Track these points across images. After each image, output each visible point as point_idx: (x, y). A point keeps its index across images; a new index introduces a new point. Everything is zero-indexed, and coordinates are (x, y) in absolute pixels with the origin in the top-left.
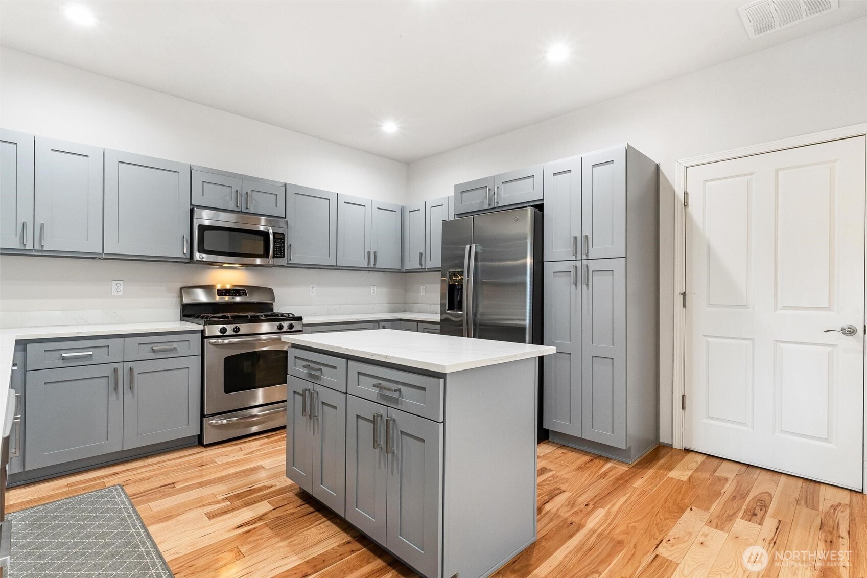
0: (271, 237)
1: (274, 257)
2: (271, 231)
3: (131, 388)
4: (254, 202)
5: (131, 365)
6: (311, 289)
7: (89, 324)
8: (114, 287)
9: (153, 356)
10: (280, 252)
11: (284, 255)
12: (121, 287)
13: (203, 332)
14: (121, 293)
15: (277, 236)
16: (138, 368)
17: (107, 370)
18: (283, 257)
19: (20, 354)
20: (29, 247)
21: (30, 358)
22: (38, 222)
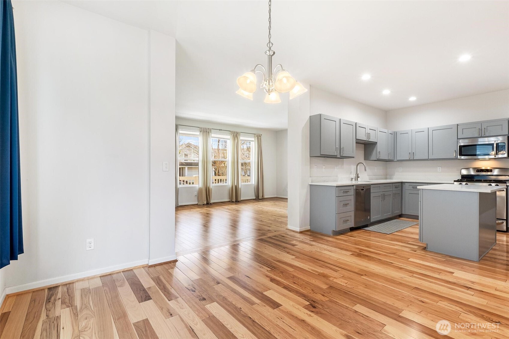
0: (495, 145)
1: (497, 154)
2: (495, 143)
7: (430, 180)
12: (441, 169)
14: (440, 171)
18: (505, 154)
19: (404, 185)
20: (411, 159)
21: (406, 186)
22: (413, 152)
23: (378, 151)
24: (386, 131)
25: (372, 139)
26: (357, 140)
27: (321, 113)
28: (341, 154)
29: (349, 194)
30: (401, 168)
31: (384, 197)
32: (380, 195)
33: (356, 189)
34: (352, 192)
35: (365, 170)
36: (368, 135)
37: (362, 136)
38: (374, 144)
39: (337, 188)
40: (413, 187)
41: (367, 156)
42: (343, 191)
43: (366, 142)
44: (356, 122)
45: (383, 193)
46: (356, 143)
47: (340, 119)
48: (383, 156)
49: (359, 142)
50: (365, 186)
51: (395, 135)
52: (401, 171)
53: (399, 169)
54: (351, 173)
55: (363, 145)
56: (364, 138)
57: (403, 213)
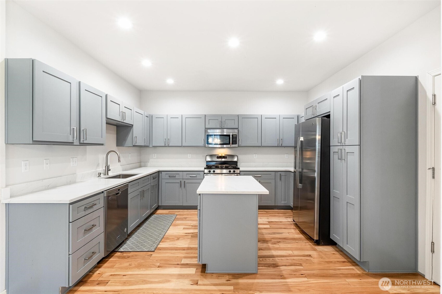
0: (231, 136)
1: (232, 144)
2: (231, 134)
3: (185, 187)
4: (226, 124)
5: (185, 180)
6: (255, 156)
7: (182, 167)
8: (189, 156)
9: (190, 178)
10: (234, 142)
11: (237, 143)
12: (190, 156)
13: (204, 171)
14: (190, 157)
15: (234, 136)
16: (186, 181)
17: (179, 181)
18: (236, 144)
19: (160, 174)
20: (166, 145)
21: (163, 175)
22: (168, 138)
23: (134, 136)
24: (142, 112)
25: (128, 121)
26: (108, 119)
27: (33, 58)
28: (82, 140)
29: (95, 208)
30: (155, 154)
31: (142, 194)
32: (139, 193)
33: (108, 197)
34: (101, 203)
35: (119, 161)
36: (123, 115)
37: (115, 115)
38: (129, 127)
39: (71, 206)
40: (169, 176)
41: (120, 142)
42: (83, 207)
43: (121, 123)
44: (106, 93)
45: (142, 189)
46: (107, 123)
47: (79, 83)
48: (140, 142)
49: (110, 123)
50: (121, 188)
51: (150, 118)
52: (155, 157)
53: (154, 155)
54: (98, 165)
55: (116, 127)
56: (118, 118)
57: (160, 204)
